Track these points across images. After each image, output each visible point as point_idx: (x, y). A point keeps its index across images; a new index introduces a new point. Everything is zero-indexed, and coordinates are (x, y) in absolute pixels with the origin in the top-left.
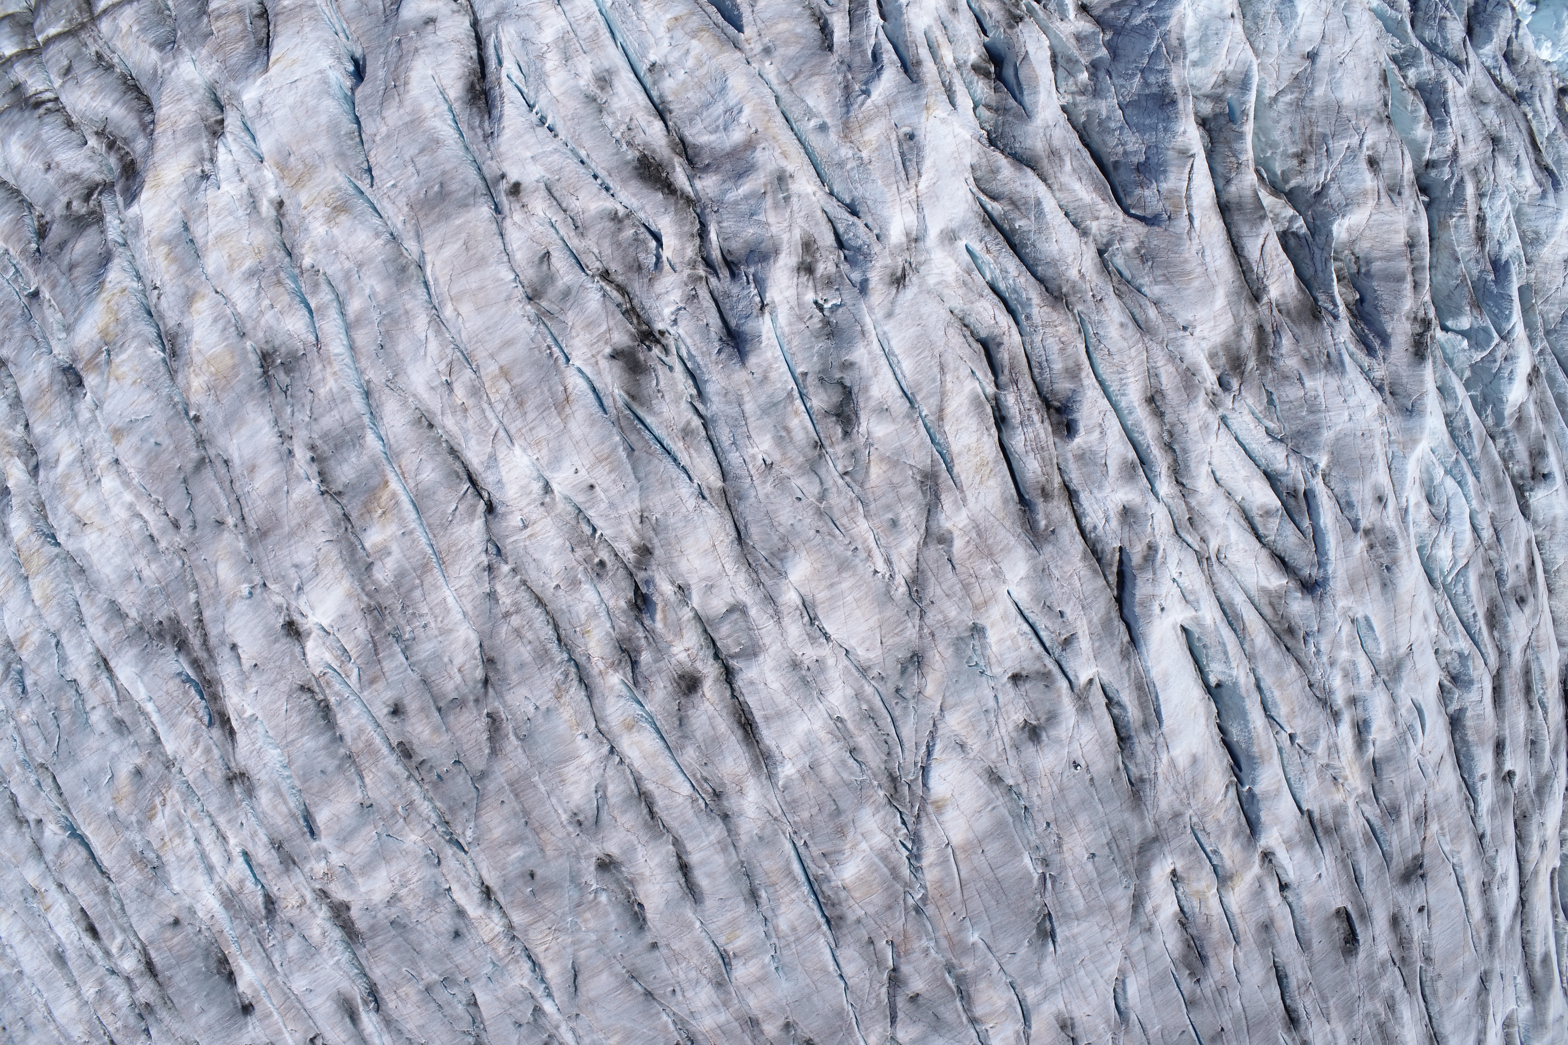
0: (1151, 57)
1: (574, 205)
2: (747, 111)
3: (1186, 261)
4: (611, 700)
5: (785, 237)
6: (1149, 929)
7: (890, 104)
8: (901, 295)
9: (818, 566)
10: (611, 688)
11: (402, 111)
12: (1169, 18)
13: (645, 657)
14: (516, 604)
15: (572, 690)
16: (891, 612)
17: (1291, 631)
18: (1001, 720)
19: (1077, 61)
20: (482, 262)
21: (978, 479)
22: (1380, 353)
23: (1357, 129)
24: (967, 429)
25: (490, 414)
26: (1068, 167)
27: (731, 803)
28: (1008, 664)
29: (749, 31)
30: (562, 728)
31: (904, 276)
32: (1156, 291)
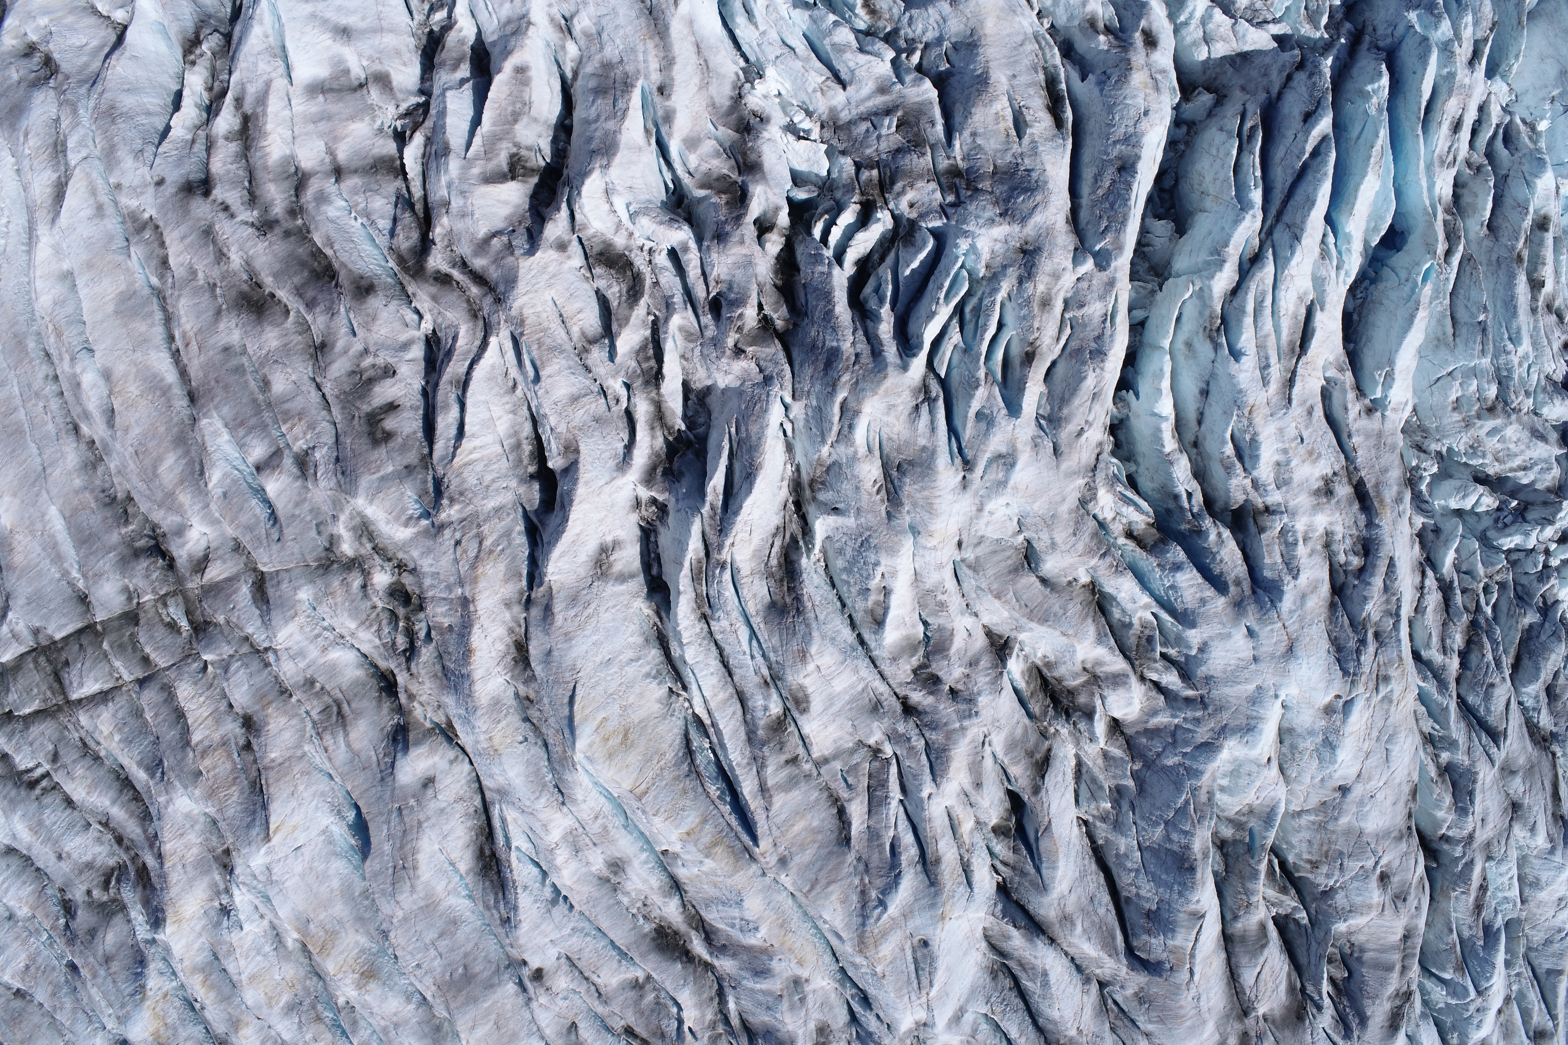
0: (1177, 811)
3: (1181, 1007)
5: (800, 1032)
7: (906, 915)
11: (415, 896)
12: (1202, 773)
19: (1101, 788)
26: (1079, 928)
29: (765, 844)
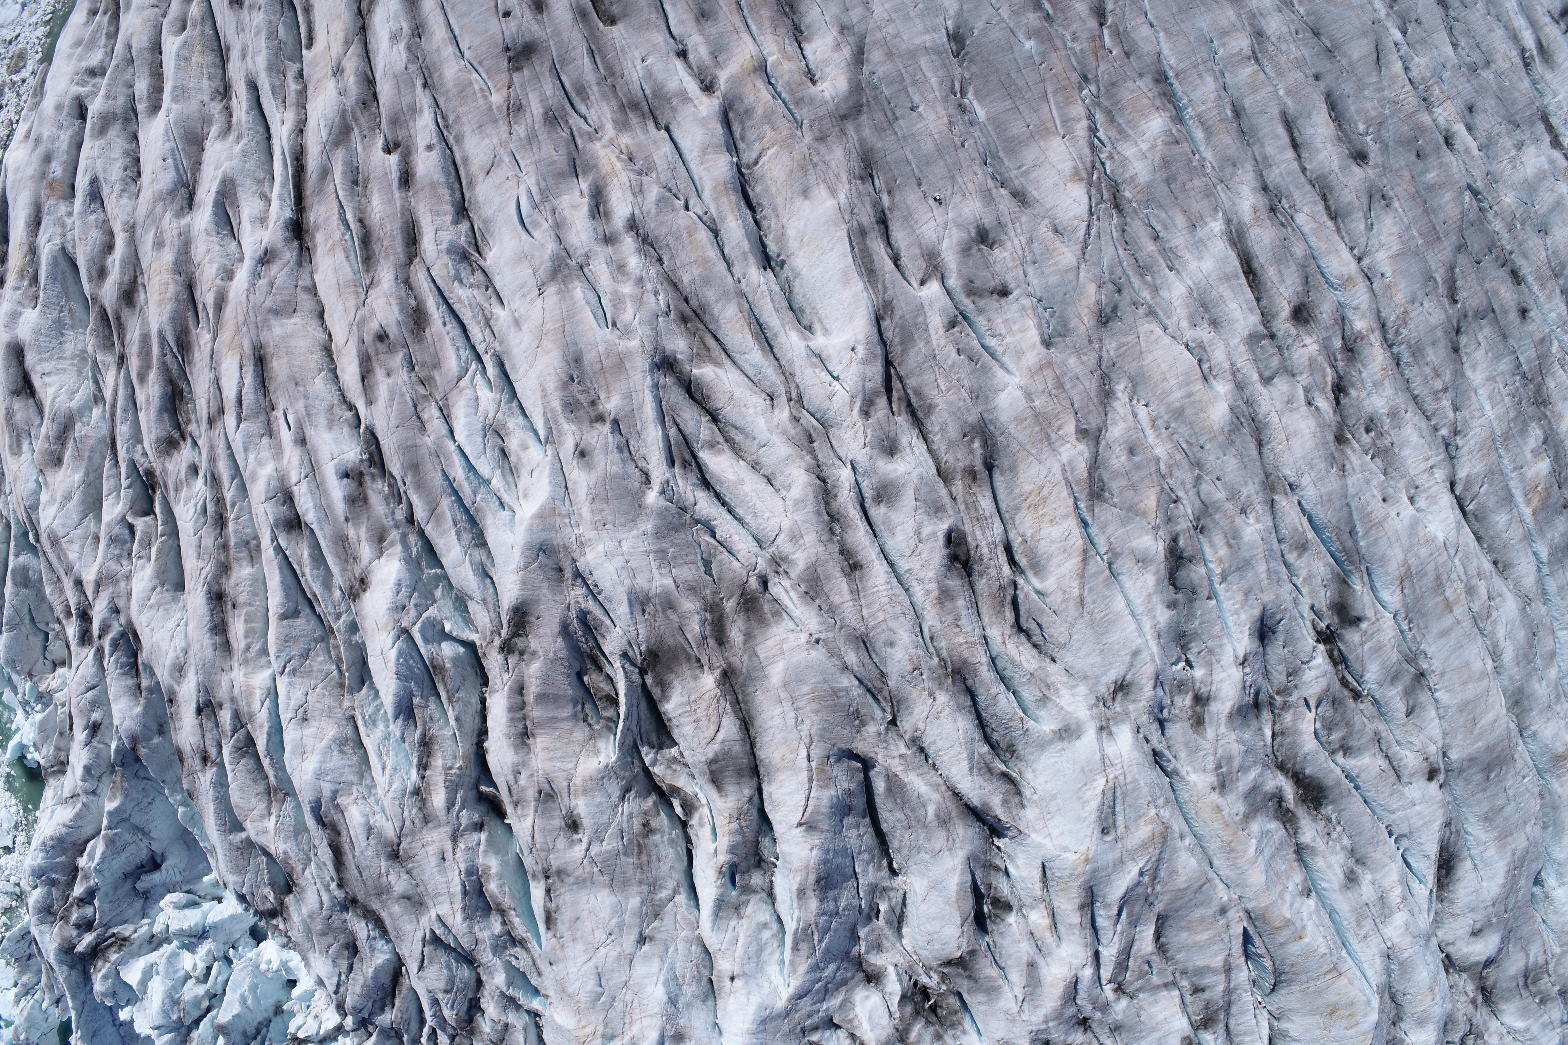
1: (1382, 762)
2: (1252, 850)
4: (1364, 306)
6: (843, 29)
8: (1122, 673)
9: (1202, 415)
10: (1363, 317)
13: (1338, 343)
14: (1438, 399)
15: (1393, 318)
16: (1132, 367)
17: (684, 319)
18: (1020, 252)
20: (1463, 707)
21: (1045, 491)
22: (573, 614)
23: (593, 862)
24: (1052, 542)
25: (1460, 569)
27: (1262, 202)
28: (1015, 307)
30: (1402, 285)
31: (1115, 692)
32: (847, 681)
